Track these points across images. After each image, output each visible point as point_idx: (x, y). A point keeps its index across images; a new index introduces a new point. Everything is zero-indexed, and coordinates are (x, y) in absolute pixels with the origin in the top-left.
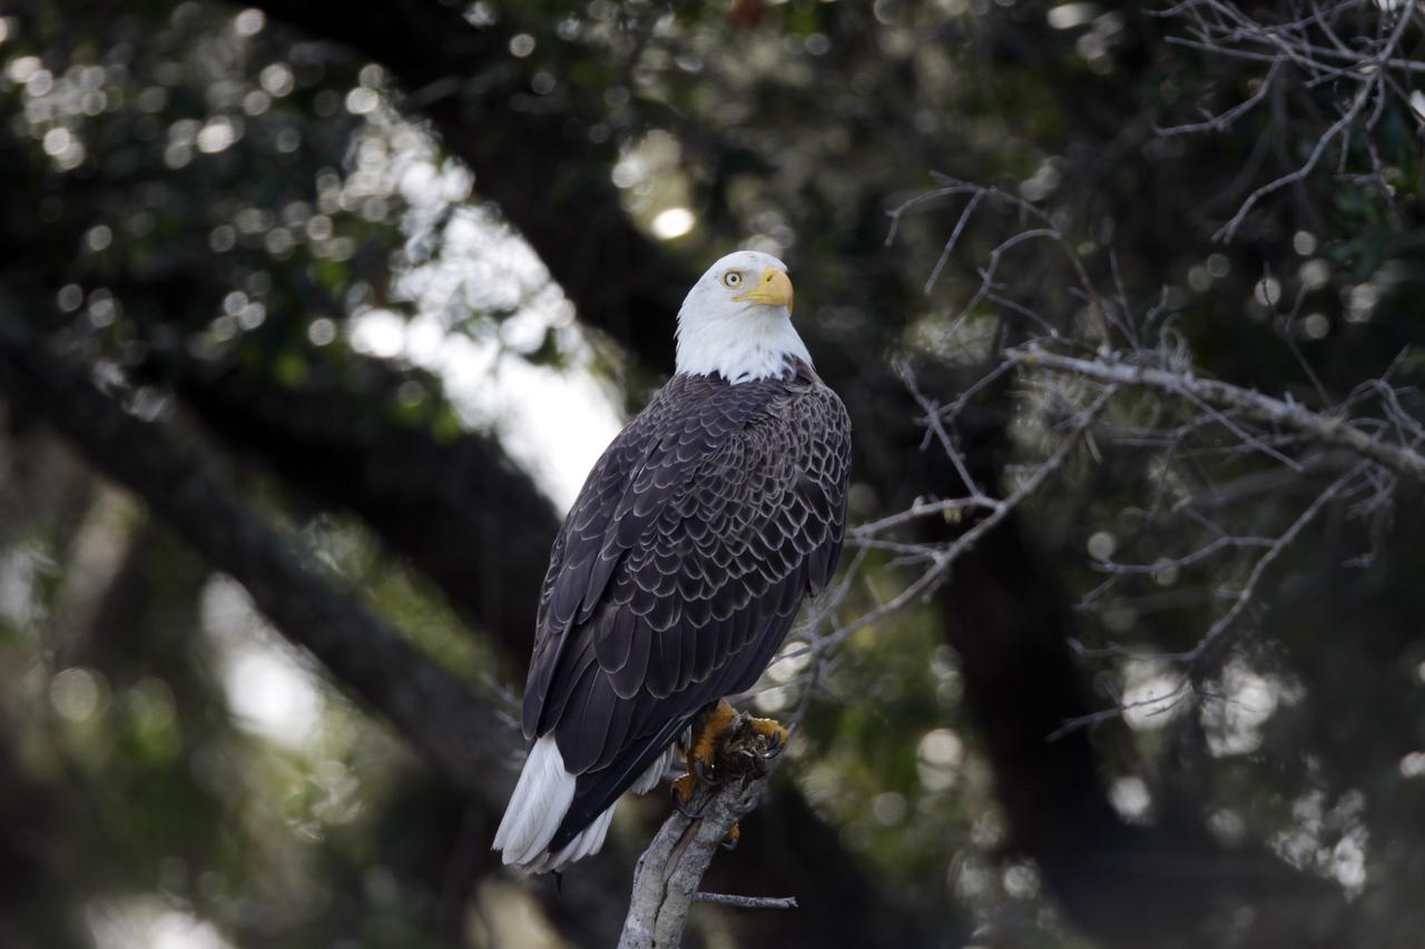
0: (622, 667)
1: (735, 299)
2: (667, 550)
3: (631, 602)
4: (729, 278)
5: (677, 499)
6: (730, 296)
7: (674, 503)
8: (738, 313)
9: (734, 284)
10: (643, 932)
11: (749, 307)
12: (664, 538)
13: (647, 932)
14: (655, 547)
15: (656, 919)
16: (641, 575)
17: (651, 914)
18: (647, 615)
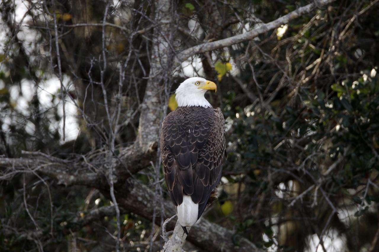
0: (204, 179)
1: (199, 88)
2: (210, 151)
3: (204, 163)
4: (197, 83)
5: (210, 138)
6: (197, 88)
7: (209, 139)
8: (200, 91)
9: (198, 84)
10: (180, 240)
11: (203, 90)
12: (209, 148)
13: (181, 240)
14: (208, 150)
15: (183, 237)
16: (206, 157)
17: (182, 235)
18: (208, 166)
